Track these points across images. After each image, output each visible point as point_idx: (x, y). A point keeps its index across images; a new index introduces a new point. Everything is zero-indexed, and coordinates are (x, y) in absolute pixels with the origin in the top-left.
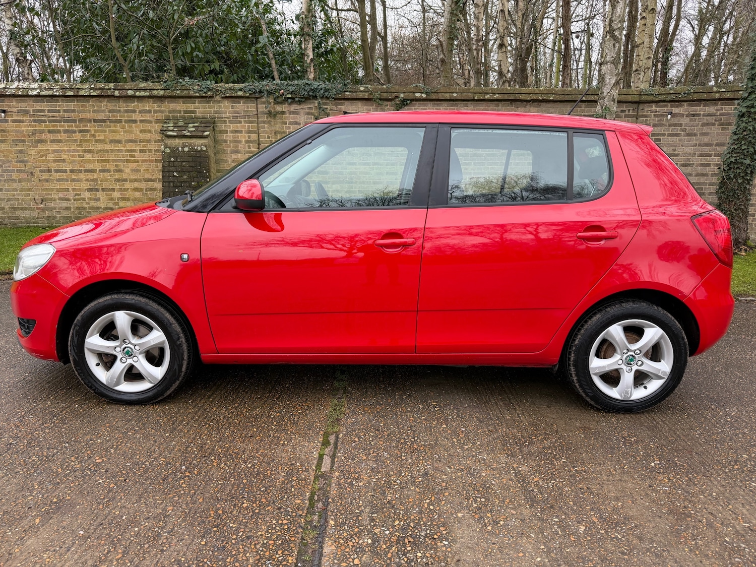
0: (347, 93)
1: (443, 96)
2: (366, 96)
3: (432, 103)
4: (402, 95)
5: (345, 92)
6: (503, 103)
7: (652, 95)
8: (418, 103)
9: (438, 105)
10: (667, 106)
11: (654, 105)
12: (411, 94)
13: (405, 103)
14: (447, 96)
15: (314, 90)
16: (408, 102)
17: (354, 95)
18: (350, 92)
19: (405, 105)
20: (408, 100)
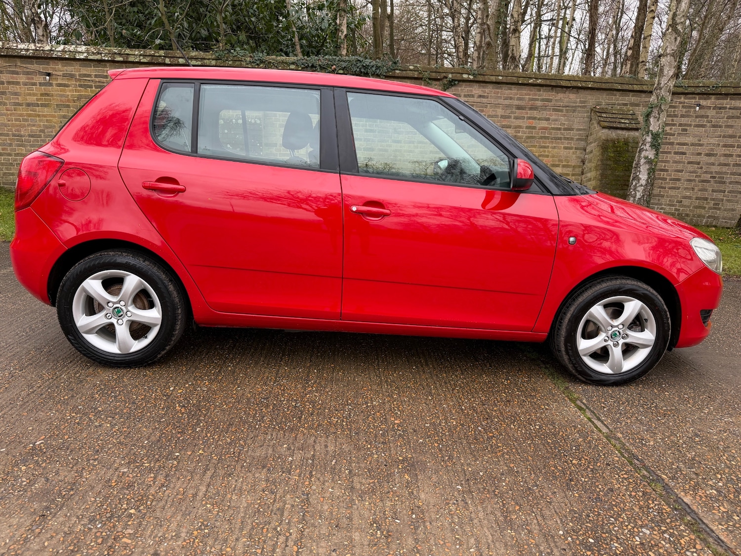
0: (397, 72)
1: (489, 78)
2: (416, 75)
3: (478, 84)
4: (450, 76)
5: (395, 70)
6: (544, 88)
7: (682, 87)
8: (464, 84)
9: (483, 87)
10: (695, 98)
11: (682, 96)
12: (459, 75)
13: (453, 83)
14: (493, 79)
15: (365, 67)
16: (456, 82)
17: (404, 74)
18: (400, 70)
19: (452, 85)
20: (456, 80)
